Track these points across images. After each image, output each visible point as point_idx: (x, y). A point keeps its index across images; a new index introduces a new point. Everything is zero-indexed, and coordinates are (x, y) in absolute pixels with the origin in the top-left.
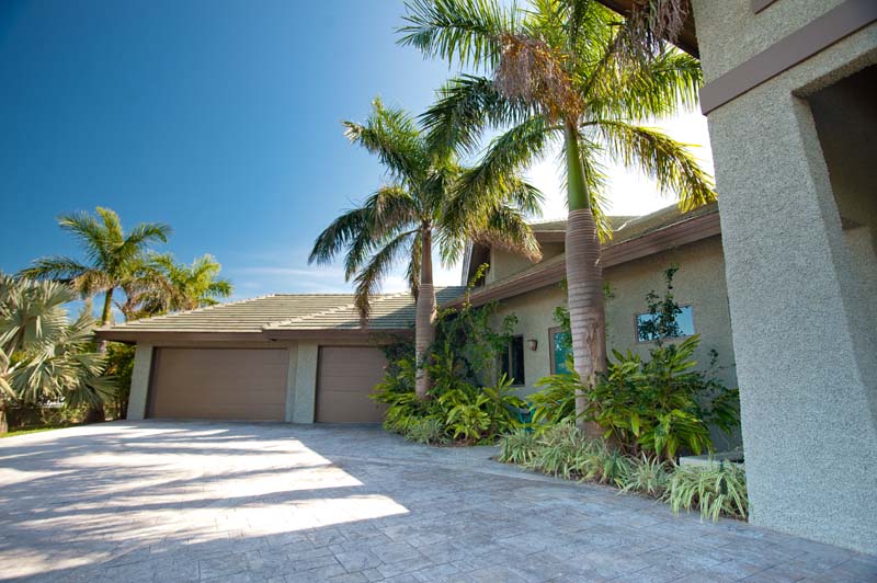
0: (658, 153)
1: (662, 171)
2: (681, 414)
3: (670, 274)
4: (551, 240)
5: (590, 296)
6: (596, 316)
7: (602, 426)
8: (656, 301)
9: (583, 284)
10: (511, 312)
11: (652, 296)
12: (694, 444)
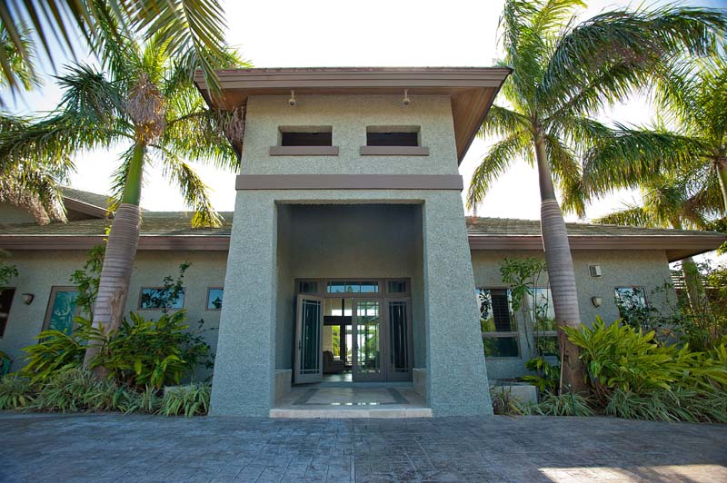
0: (190, 184)
1: (191, 197)
2: (175, 358)
3: (184, 267)
4: (82, 210)
5: (123, 270)
6: (123, 285)
7: (107, 369)
8: (170, 283)
9: (120, 260)
10: (13, 265)
11: (169, 279)
12: (177, 378)
